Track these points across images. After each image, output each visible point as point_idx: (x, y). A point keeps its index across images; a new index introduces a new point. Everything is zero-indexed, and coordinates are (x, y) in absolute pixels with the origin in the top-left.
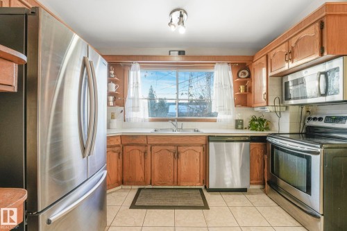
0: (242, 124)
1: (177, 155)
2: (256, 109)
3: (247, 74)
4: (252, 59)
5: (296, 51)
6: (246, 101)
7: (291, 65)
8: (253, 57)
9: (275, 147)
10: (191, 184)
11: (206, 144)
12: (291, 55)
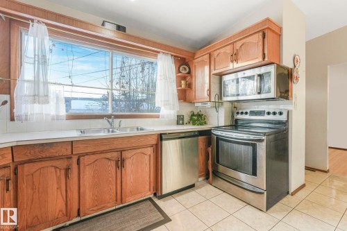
0: (183, 119)
1: (120, 163)
2: (196, 105)
3: (188, 70)
4: (193, 56)
5: (240, 53)
6: (185, 96)
7: (236, 65)
8: (194, 54)
9: (219, 139)
10: (139, 195)
11: (157, 145)
12: (235, 57)
